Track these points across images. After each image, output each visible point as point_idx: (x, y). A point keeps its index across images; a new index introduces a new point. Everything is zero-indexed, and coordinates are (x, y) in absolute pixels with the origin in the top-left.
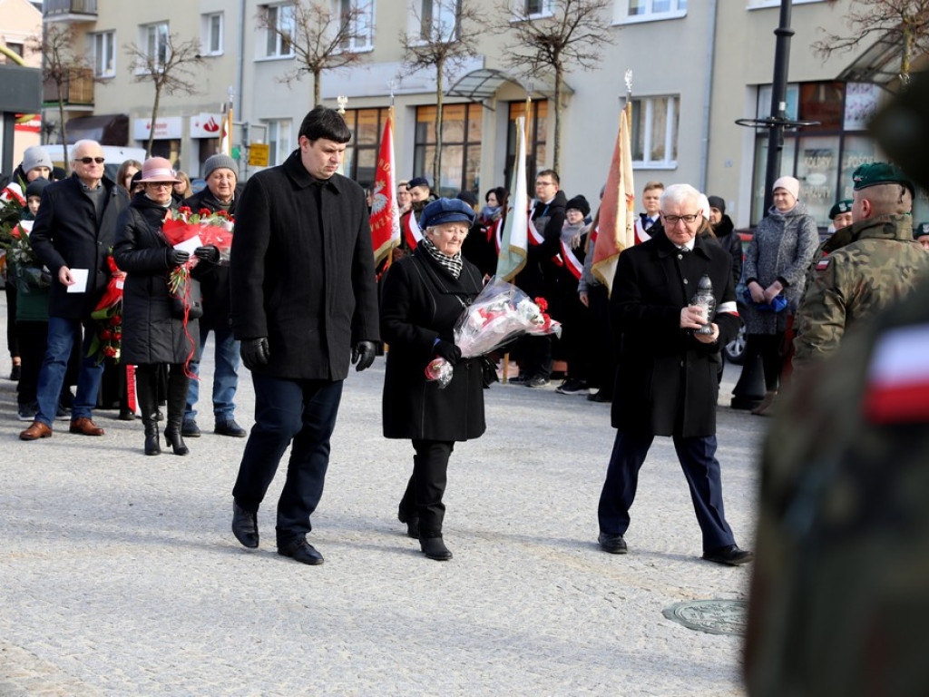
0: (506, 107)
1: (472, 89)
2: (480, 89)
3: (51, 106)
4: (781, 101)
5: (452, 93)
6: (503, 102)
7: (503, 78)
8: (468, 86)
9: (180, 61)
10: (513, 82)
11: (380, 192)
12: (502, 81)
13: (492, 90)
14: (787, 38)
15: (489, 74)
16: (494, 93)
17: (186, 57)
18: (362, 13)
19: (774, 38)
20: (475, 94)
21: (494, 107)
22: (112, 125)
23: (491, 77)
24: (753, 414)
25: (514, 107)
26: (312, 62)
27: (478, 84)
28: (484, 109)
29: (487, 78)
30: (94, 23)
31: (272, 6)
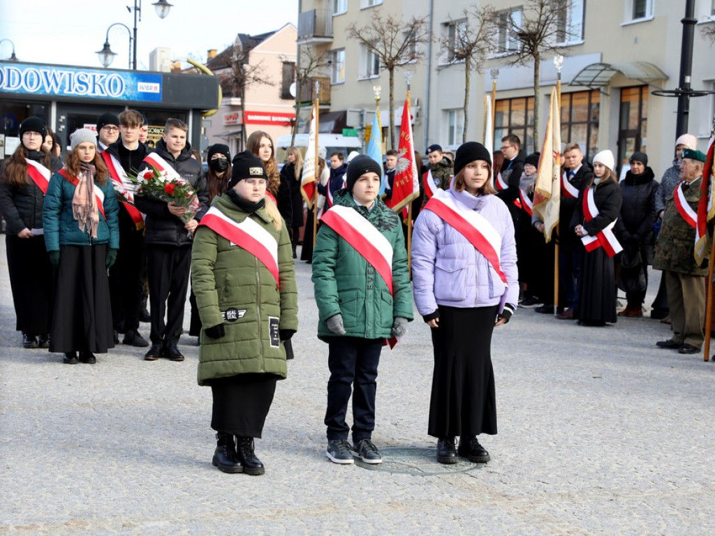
0: (619, 92)
1: (591, 79)
2: (597, 79)
3: (304, 106)
4: (687, 75)
5: (574, 83)
6: (617, 88)
7: (613, 70)
8: (587, 77)
9: (317, 66)
10: (619, 72)
11: (403, 157)
12: (614, 73)
13: (607, 80)
14: (692, 26)
15: (602, 68)
16: (609, 82)
17: (321, 63)
18: (422, 22)
19: (681, 26)
20: (593, 83)
21: (608, 93)
22: (340, 119)
23: (604, 69)
24: (662, 322)
25: (625, 92)
26: (388, 61)
27: (595, 75)
28: (601, 95)
29: (602, 70)
30: (330, 43)
31: (451, 24)
